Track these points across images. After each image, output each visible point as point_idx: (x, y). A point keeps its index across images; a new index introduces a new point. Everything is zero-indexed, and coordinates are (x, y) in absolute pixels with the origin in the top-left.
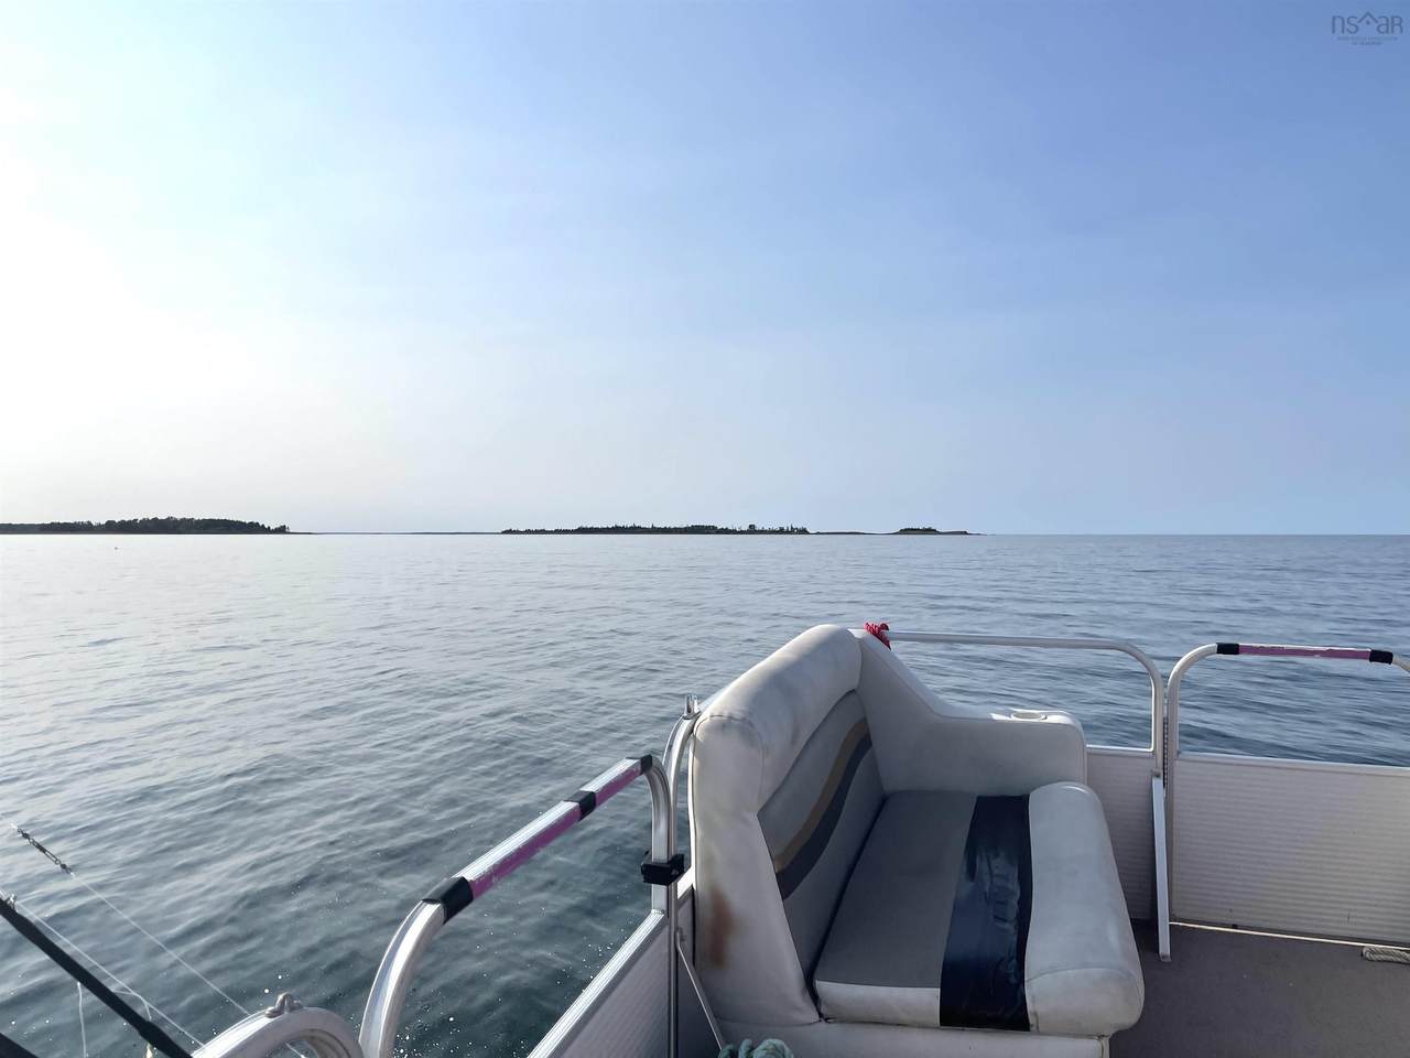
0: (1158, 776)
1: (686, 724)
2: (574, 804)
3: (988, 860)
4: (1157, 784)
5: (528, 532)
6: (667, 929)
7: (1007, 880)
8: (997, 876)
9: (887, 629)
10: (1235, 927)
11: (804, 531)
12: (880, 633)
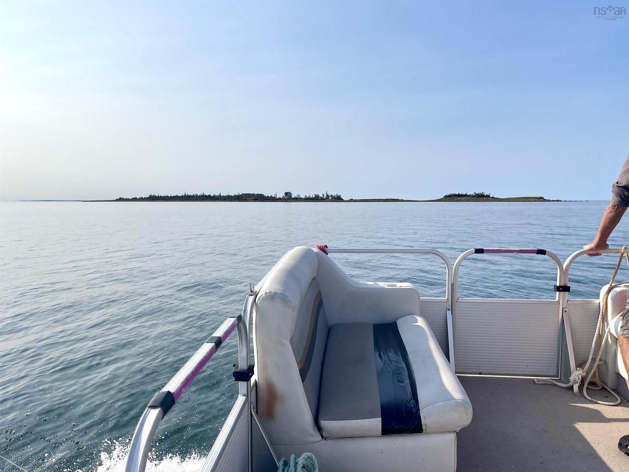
0: (449, 310)
1: (251, 298)
2: (214, 344)
3: (387, 354)
4: (449, 313)
5: (135, 199)
6: (247, 404)
7: (398, 363)
8: (393, 361)
9: (327, 247)
10: (480, 374)
11: (338, 199)
12: (324, 249)
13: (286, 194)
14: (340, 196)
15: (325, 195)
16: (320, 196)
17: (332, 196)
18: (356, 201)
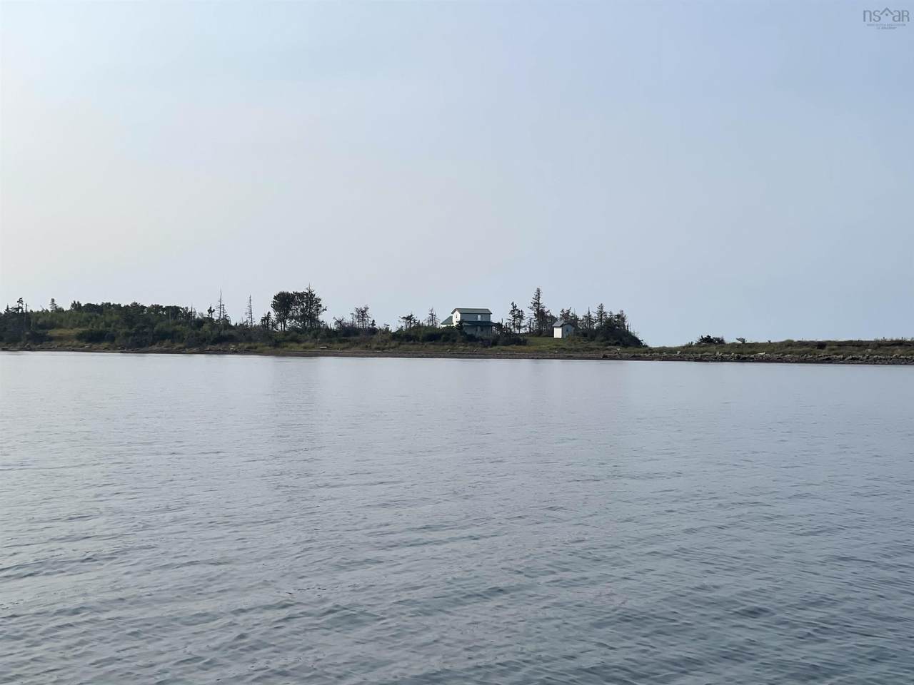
11: (610, 339)
13: (284, 302)
14: (620, 317)
15: (529, 314)
16: (495, 319)
17: (569, 321)
18: (745, 353)
